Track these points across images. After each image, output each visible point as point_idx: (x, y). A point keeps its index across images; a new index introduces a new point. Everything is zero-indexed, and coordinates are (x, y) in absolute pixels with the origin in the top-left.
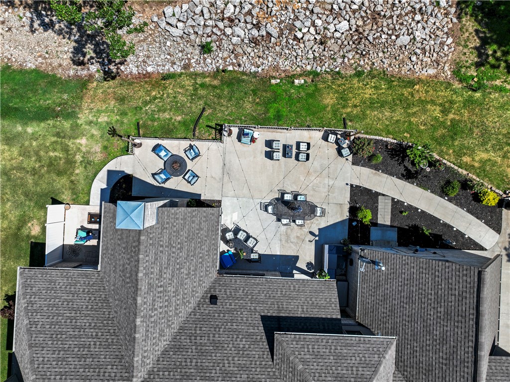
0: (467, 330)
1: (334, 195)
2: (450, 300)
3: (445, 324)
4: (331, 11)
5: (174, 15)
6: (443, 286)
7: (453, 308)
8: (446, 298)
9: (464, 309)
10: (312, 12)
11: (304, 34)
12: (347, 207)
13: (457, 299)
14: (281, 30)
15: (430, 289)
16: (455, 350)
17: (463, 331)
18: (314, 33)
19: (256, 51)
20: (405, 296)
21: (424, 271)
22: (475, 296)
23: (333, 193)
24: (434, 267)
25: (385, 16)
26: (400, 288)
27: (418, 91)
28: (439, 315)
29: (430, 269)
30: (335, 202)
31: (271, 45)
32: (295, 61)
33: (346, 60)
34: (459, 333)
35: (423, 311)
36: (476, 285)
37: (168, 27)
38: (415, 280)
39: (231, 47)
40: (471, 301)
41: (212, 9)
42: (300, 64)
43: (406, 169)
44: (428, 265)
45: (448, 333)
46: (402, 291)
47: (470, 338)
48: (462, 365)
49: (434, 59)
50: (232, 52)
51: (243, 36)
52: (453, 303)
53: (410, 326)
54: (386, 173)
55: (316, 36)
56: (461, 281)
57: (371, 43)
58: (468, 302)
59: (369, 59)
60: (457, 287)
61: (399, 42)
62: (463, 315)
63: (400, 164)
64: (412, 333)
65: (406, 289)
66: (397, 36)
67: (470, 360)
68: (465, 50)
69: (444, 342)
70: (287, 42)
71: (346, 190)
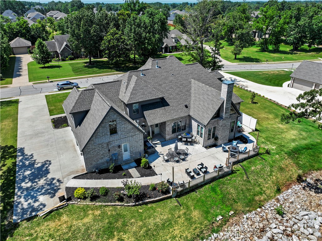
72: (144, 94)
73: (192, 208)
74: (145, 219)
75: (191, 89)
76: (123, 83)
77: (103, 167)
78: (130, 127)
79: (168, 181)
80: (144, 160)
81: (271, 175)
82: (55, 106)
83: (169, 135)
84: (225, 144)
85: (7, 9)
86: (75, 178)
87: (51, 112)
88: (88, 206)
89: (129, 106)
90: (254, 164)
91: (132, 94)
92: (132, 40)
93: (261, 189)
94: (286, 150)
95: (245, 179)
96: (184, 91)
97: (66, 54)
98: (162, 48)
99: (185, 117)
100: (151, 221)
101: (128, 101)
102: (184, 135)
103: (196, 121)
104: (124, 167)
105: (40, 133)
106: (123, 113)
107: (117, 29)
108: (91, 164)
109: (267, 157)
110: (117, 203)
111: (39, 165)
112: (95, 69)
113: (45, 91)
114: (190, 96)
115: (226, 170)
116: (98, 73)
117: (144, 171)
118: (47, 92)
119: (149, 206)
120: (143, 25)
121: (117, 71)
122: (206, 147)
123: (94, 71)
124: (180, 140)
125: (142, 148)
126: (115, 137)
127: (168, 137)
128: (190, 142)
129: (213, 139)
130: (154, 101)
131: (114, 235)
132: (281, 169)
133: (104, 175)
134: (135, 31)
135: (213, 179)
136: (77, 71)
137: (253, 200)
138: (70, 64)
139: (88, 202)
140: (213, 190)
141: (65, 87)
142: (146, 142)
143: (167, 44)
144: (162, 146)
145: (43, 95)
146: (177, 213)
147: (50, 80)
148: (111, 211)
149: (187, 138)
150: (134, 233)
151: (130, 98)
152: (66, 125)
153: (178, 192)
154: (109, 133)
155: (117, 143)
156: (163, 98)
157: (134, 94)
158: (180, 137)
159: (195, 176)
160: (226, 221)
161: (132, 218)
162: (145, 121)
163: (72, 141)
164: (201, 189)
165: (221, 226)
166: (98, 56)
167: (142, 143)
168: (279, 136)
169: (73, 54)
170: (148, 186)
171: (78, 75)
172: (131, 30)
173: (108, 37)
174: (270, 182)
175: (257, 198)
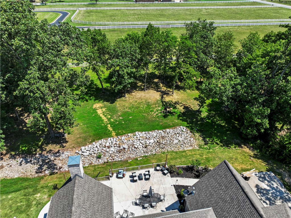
0: (236, 186)
1: (168, 191)
2: (223, 181)
3: (228, 192)
4: (146, 138)
5: (85, 149)
6: (218, 178)
7: (226, 183)
8: (222, 181)
9: (229, 179)
10: (139, 140)
11: (138, 146)
12: (175, 195)
13: (225, 178)
14: (129, 146)
15: (215, 183)
16: (238, 199)
17: (235, 188)
18: (142, 145)
19: (120, 154)
20: (209, 195)
21: (209, 179)
22: (229, 171)
23: (167, 190)
24: (211, 174)
25: (166, 137)
26: (205, 194)
27: (188, 153)
28: (224, 190)
29: (211, 176)
30: (169, 194)
31: (126, 151)
32: (136, 154)
33: (157, 150)
34: (234, 190)
35: (218, 195)
36: (227, 167)
37: (82, 153)
38: (208, 185)
39: (109, 155)
40: (229, 174)
41: (101, 146)
42: (139, 155)
43: (195, 174)
44: (209, 175)
45: (232, 194)
46: (207, 194)
47: (239, 188)
48: (244, 203)
49: (189, 145)
50: (110, 156)
51: (114, 150)
52: (225, 181)
53: (218, 207)
54: (187, 178)
55: (143, 146)
56: (222, 170)
57: (164, 144)
58: (229, 175)
59: (165, 149)
60: (222, 174)
61: (174, 142)
62: (231, 181)
63: (191, 173)
64: (221, 209)
65: (208, 193)
66: (173, 141)
67: (245, 198)
68: (199, 141)
69: (233, 200)
70: (132, 149)
71: (172, 188)
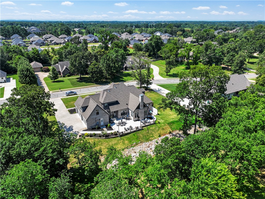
72: (109, 99)
73: (125, 140)
74: (109, 142)
75: (129, 97)
76: (101, 95)
77: (93, 127)
78: (104, 112)
79: (117, 131)
80: (109, 125)
81: (158, 131)
82: (68, 104)
83: (119, 116)
84: (142, 120)
85: (14, 34)
86: (83, 131)
87: (67, 107)
88: (89, 138)
89: (103, 104)
90: (152, 127)
91: (104, 99)
92: (105, 67)
93: (153, 135)
94: (167, 122)
95: (147, 132)
96: (126, 98)
97: (66, 73)
98: (123, 68)
99: (127, 109)
100: (111, 143)
101: (103, 102)
102: (125, 116)
103: (131, 110)
104: (101, 128)
105: (65, 116)
106: (101, 107)
107: (97, 62)
108: (89, 126)
109: (158, 125)
110: (99, 138)
111: (68, 127)
112: (84, 83)
113: (60, 96)
114: (129, 100)
115: (140, 128)
116: (86, 86)
117: (109, 129)
118: (61, 97)
119: (110, 139)
120: (111, 60)
121: (96, 84)
122: (134, 121)
123: (83, 85)
124: (124, 118)
125: (108, 121)
126: (98, 116)
127: (119, 117)
128: (128, 119)
129: (138, 118)
130: (114, 102)
131: (98, 146)
132: (163, 129)
133: (94, 130)
134: (107, 63)
135: (134, 131)
136: (74, 84)
137: (149, 139)
138: (69, 79)
139: (89, 137)
140: (134, 135)
141: (70, 94)
142: (110, 119)
143: (126, 66)
144: (117, 121)
145: (60, 98)
146: (120, 141)
147: (61, 90)
148: (97, 140)
149: (127, 117)
150: (105, 146)
151: (104, 101)
152: (75, 112)
153: (120, 135)
154: (96, 114)
155: (99, 118)
156: (117, 101)
157: (106, 99)
158: (124, 117)
159: (128, 130)
160: (137, 144)
161: (104, 142)
162: (110, 110)
163: (79, 119)
164: (129, 135)
165: (135, 146)
166: (84, 74)
167: (108, 119)
168: (167, 117)
169: (69, 73)
170: (110, 133)
171: (75, 87)
172: (104, 62)
173: (92, 66)
174: (157, 133)
175: (150, 138)
